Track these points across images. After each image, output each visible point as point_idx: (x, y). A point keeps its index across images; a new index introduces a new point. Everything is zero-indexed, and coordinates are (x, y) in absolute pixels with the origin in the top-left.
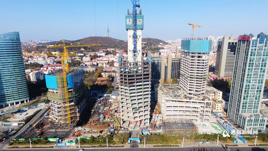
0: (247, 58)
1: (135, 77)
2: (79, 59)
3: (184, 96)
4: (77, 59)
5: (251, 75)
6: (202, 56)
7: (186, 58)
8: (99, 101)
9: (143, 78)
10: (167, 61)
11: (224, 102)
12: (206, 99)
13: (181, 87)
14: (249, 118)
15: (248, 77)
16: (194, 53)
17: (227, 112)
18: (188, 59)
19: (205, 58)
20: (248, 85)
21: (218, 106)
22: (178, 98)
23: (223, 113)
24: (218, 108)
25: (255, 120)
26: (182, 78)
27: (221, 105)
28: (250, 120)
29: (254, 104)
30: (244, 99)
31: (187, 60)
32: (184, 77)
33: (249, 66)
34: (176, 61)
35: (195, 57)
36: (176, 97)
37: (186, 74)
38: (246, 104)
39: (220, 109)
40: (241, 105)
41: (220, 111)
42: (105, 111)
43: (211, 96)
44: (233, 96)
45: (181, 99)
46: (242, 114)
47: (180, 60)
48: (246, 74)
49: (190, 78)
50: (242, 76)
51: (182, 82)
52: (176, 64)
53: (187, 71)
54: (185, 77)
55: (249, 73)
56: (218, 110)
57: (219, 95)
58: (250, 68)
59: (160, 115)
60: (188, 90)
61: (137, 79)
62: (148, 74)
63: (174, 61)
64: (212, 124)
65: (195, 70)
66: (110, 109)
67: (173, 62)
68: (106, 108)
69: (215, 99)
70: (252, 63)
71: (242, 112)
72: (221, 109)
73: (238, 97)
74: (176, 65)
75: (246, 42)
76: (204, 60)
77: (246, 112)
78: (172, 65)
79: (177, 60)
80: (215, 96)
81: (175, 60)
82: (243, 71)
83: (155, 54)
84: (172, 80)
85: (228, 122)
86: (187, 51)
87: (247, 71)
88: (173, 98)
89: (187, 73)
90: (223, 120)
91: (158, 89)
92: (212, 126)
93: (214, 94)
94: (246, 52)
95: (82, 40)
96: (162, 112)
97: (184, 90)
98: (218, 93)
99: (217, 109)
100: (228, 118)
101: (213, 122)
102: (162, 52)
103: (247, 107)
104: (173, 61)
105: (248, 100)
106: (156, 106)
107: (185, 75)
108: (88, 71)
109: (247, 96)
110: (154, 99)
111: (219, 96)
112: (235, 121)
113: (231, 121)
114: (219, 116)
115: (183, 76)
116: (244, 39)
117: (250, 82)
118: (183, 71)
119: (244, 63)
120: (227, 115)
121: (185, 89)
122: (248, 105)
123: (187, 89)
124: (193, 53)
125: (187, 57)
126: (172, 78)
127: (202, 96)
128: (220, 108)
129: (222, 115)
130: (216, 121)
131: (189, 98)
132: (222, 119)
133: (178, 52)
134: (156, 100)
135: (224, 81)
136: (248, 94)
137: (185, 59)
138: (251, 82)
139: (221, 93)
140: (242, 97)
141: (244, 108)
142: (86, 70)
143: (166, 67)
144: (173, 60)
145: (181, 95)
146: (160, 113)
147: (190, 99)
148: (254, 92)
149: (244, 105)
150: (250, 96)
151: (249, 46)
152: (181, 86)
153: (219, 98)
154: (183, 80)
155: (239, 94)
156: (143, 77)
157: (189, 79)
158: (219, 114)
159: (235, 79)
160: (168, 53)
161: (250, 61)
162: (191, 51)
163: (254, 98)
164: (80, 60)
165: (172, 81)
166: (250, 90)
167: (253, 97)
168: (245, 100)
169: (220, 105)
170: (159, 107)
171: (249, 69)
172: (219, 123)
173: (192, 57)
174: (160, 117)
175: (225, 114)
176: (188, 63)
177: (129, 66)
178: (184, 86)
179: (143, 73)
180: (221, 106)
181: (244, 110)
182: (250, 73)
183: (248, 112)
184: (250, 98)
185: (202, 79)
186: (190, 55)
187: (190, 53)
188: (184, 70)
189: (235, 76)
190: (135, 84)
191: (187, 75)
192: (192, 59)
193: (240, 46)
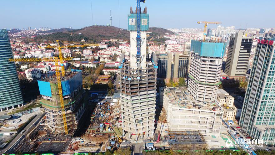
0: (267, 65)
1: (138, 86)
2: (79, 52)
3: (193, 104)
4: (77, 52)
5: (271, 84)
6: (214, 61)
7: (196, 61)
8: (100, 105)
9: (147, 87)
10: (174, 59)
11: (236, 109)
12: (217, 109)
13: (189, 91)
14: (265, 133)
15: (267, 86)
16: (206, 57)
17: (238, 121)
18: (198, 63)
19: (218, 63)
20: (267, 95)
21: (229, 114)
22: (186, 106)
23: (234, 122)
24: (229, 116)
25: (271, 134)
26: (190, 82)
27: (233, 113)
28: (266, 134)
29: (271, 115)
30: (260, 110)
31: (197, 63)
32: (192, 82)
33: (269, 75)
34: (184, 59)
35: (207, 62)
36: (184, 105)
37: (195, 79)
38: (262, 115)
39: (231, 117)
40: (257, 117)
41: (231, 119)
42: (105, 118)
43: (221, 101)
44: (247, 105)
45: (189, 108)
46: (256, 126)
47: (187, 58)
48: (265, 83)
49: (200, 84)
50: (259, 85)
52: (183, 62)
53: (197, 76)
54: (194, 82)
55: (268, 82)
56: (229, 118)
57: (230, 101)
58: (271, 76)
59: (166, 124)
60: (197, 97)
61: (140, 88)
63: (182, 59)
64: (222, 135)
65: (206, 76)
66: (111, 115)
67: (181, 60)
68: (107, 114)
69: (225, 106)
70: (273, 71)
71: (257, 124)
72: (232, 117)
73: (253, 107)
74: (183, 63)
75: (267, 47)
76: (216, 65)
77: (262, 124)
78: (179, 63)
79: (185, 57)
80: (225, 101)
81: (183, 58)
82: (261, 79)
83: (160, 46)
84: (178, 79)
85: (240, 134)
86: (197, 54)
87: (266, 79)
88: (181, 106)
89: (196, 79)
90: (235, 130)
91: (164, 94)
92: (223, 138)
93: (225, 100)
94: (266, 58)
95: (84, 29)
96: (168, 120)
97: (193, 96)
98: (230, 99)
99: (228, 117)
100: (240, 129)
101: (223, 132)
102: (168, 44)
103: (263, 119)
104: (180, 58)
105: (265, 112)
106: (161, 111)
107: (194, 80)
108: (89, 67)
109: (264, 108)
110: (159, 104)
111: (230, 102)
112: (248, 133)
113: (243, 132)
114: (230, 126)
115: (192, 80)
116: (265, 42)
117: (268, 92)
118: (192, 75)
119: (263, 70)
120: (238, 125)
121: (194, 95)
122: (264, 116)
123: (196, 96)
124: (204, 57)
125: (198, 60)
126: (178, 77)
127: (212, 104)
128: (231, 116)
129: (233, 124)
130: (226, 132)
131: (198, 107)
132: (233, 130)
133: (186, 48)
134: (161, 105)
135: (234, 81)
136: (265, 105)
138: (270, 92)
139: (233, 99)
140: (258, 109)
141: (259, 120)
142: (86, 66)
143: (173, 66)
144: (181, 57)
145: (189, 102)
146: (165, 121)
147: (199, 108)
148: (272, 104)
149: (260, 117)
150: (267, 107)
151: (271, 52)
152: (190, 90)
153: (230, 105)
154: (192, 84)
155: (255, 105)
156: (147, 85)
157: (199, 85)
158: (230, 123)
159: (251, 87)
160: (174, 45)
161: (271, 69)
162: (202, 55)
163: (271, 110)
164: (81, 53)
165: (178, 80)
166: (268, 100)
167: (271, 109)
168: (261, 112)
169: (231, 113)
170: (165, 113)
171: (269, 78)
172: (230, 135)
173: (204, 61)
174: (166, 127)
175: (236, 123)
176: (199, 67)
177: (132, 73)
178: (193, 92)
179: (147, 81)
180: (233, 114)
181: (259, 122)
182: (269, 83)
183: (263, 124)
184: (267, 109)
185: (213, 86)
186: (201, 59)
187: (201, 57)
188: (193, 74)
189: (252, 84)
190: (138, 93)
191: (197, 80)
192: (203, 63)
193: (260, 50)
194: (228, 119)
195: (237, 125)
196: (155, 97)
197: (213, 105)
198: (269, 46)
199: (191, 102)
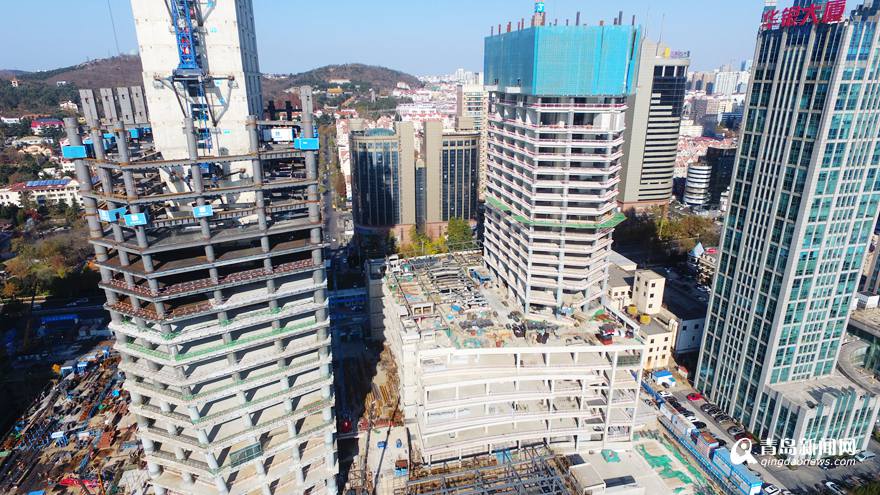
0: (818, 119)
1: (210, 262)
2: (40, 150)
3: (512, 322)
5: (828, 205)
6: (592, 116)
7: (513, 129)
9: (267, 263)
10: (424, 147)
11: (674, 322)
12: (616, 333)
13: (488, 266)
15: (814, 215)
16: (556, 100)
17: (692, 370)
18: (523, 132)
19: (612, 126)
20: (812, 253)
21: (651, 346)
22: (483, 337)
23: (673, 372)
24: (653, 355)
26: (492, 227)
27: (666, 339)
29: (822, 336)
30: (788, 319)
31: (517, 136)
32: (502, 224)
33: (826, 161)
34: (460, 144)
35: (561, 124)
36: (473, 333)
37: (514, 210)
38: (793, 340)
39: (660, 357)
40: (774, 347)
41: (660, 364)
43: (616, 294)
44: (726, 305)
45: (498, 345)
46: (778, 386)
47: (474, 143)
48: (810, 198)
49: (537, 228)
50: (781, 213)
51: (497, 247)
52: (460, 157)
53: (520, 195)
54: (509, 224)
55: (819, 196)
56: (653, 359)
57: (651, 290)
58: (830, 169)
59: (398, 433)
60: (528, 289)
61: (223, 272)
62: (304, 234)
63: (453, 144)
64: (643, 440)
65: (561, 191)
67: (449, 148)
69: (634, 311)
70: (839, 144)
71: (773, 381)
72: (664, 357)
73: (755, 308)
74: (460, 162)
75: (813, 35)
76: (601, 137)
77: (791, 375)
78: (445, 164)
79: (463, 139)
80: (630, 294)
81: (455, 139)
82: (788, 185)
83: (379, 121)
84: (446, 224)
85: (711, 426)
86: (517, 90)
87: (813, 184)
88: (460, 340)
89: (519, 207)
90: (687, 413)
91: (385, 290)
92: (647, 456)
93: (627, 288)
94: (809, 88)
96: (408, 412)
97: (506, 285)
98: (650, 285)
99: (650, 358)
100: (701, 402)
101: (641, 427)
102: (405, 115)
103: (796, 354)
104: (445, 145)
105: (804, 323)
106: (379, 368)
107: (509, 213)
109: (801, 306)
111: (652, 296)
113: (718, 413)
114: (663, 394)
115: (499, 217)
116: (802, 17)
117: (817, 241)
118: (499, 195)
119: (796, 147)
120: (693, 385)
121: (511, 280)
122: (799, 343)
123: (523, 283)
124: (546, 100)
125: (519, 122)
126: (445, 218)
127: (593, 313)
128: (661, 352)
129: (674, 384)
130: (654, 426)
131: (534, 333)
132: (682, 416)
133: (465, 106)
136: (805, 294)
137: (506, 133)
138: (826, 236)
139: (661, 282)
140: (782, 313)
141: (784, 359)
143: (420, 175)
144: (449, 140)
145: (496, 315)
146: (396, 418)
147: (542, 339)
148: (830, 286)
149: (785, 347)
150: (812, 303)
151: (833, 57)
152: (493, 262)
153: (650, 306)
154: (502, 235)
155: (763, 299)
156: (264, 253)
157: (533, 234)
158: (660, 380)
159: (741, 227)
160: (427, 117)
161: (833, 133)
162: (541, 89)
163: (825, 313)
165: (446, 230)
166: (816, 275)
167: (824, 309)
168: (792, 325)
169: (659, 338)
170: (393, 373)
171: (822, 177)
172: (672, 436)
173: (546, 119)
174: (399, 444)
175: (681, 378)
176: (526, 152)
178: (507, 269)
179: (261, 232)
180: (665, 344)
181: (782, 367)
182: (823, 197)
183: (798, 374)
184: (813, 311)
185: (592, 231)
186: (534, 113)
187: (535, 98)
188: (503, 191)
189: (743, 213)
190: (215, 304)
191: (522, 214)
192: (547, 130)
193: (774, 59)
194: (652, 367)
195: (686, 389)
196: (321, 314)
197: (598, 317)
198: (822, 28)
199: (503, 313)
